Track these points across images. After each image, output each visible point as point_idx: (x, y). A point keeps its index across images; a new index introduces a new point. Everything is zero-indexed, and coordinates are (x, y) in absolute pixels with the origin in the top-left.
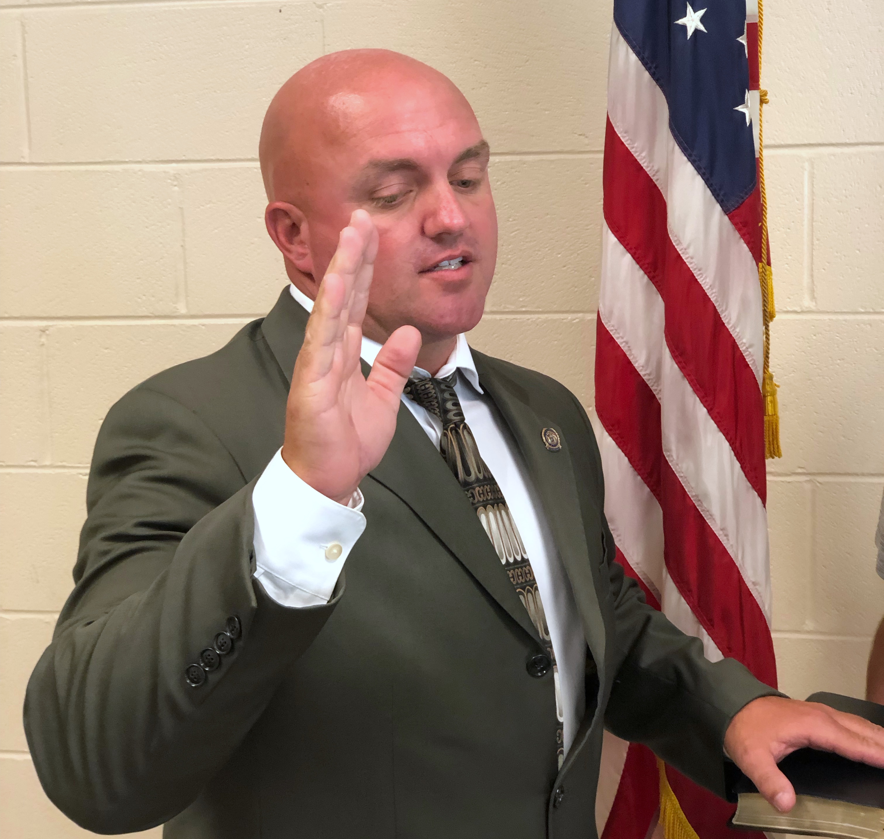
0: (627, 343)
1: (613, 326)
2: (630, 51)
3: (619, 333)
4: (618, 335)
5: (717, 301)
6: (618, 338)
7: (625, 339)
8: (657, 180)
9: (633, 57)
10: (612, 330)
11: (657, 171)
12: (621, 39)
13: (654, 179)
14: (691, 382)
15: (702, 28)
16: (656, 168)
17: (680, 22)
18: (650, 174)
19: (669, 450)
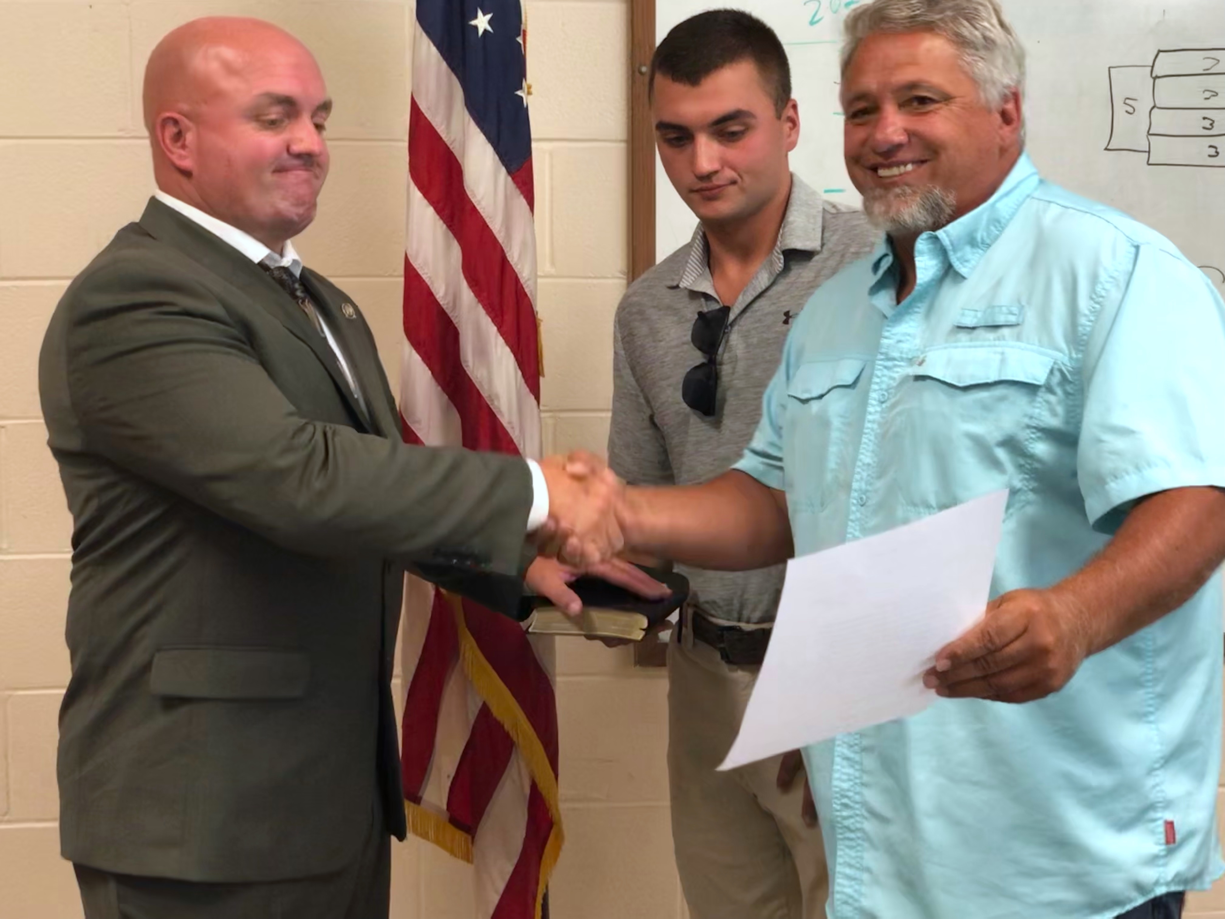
0: (430, 278)
1: (419, 264)
2: (432, 45)
3: (424, 270)
4: (423, 272)
5: (503, 242)
6: (423, 274)
7: (429, 275)
8: (453, 148)
9: (434, 49)
10: (418, 268)
11: (453, 142)
12: (424, 34)
13: (451, 147)
14: (484, 307)
15: (489, 28)
16: (452, 138)
17: (473, 23)
18: (448, 143)
19: (466, 361)
